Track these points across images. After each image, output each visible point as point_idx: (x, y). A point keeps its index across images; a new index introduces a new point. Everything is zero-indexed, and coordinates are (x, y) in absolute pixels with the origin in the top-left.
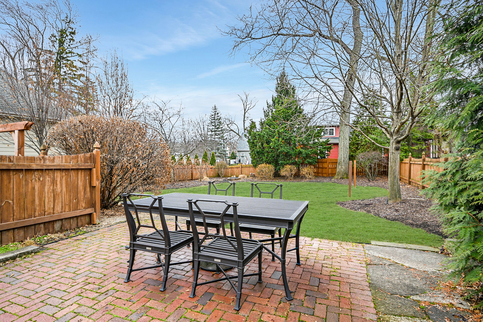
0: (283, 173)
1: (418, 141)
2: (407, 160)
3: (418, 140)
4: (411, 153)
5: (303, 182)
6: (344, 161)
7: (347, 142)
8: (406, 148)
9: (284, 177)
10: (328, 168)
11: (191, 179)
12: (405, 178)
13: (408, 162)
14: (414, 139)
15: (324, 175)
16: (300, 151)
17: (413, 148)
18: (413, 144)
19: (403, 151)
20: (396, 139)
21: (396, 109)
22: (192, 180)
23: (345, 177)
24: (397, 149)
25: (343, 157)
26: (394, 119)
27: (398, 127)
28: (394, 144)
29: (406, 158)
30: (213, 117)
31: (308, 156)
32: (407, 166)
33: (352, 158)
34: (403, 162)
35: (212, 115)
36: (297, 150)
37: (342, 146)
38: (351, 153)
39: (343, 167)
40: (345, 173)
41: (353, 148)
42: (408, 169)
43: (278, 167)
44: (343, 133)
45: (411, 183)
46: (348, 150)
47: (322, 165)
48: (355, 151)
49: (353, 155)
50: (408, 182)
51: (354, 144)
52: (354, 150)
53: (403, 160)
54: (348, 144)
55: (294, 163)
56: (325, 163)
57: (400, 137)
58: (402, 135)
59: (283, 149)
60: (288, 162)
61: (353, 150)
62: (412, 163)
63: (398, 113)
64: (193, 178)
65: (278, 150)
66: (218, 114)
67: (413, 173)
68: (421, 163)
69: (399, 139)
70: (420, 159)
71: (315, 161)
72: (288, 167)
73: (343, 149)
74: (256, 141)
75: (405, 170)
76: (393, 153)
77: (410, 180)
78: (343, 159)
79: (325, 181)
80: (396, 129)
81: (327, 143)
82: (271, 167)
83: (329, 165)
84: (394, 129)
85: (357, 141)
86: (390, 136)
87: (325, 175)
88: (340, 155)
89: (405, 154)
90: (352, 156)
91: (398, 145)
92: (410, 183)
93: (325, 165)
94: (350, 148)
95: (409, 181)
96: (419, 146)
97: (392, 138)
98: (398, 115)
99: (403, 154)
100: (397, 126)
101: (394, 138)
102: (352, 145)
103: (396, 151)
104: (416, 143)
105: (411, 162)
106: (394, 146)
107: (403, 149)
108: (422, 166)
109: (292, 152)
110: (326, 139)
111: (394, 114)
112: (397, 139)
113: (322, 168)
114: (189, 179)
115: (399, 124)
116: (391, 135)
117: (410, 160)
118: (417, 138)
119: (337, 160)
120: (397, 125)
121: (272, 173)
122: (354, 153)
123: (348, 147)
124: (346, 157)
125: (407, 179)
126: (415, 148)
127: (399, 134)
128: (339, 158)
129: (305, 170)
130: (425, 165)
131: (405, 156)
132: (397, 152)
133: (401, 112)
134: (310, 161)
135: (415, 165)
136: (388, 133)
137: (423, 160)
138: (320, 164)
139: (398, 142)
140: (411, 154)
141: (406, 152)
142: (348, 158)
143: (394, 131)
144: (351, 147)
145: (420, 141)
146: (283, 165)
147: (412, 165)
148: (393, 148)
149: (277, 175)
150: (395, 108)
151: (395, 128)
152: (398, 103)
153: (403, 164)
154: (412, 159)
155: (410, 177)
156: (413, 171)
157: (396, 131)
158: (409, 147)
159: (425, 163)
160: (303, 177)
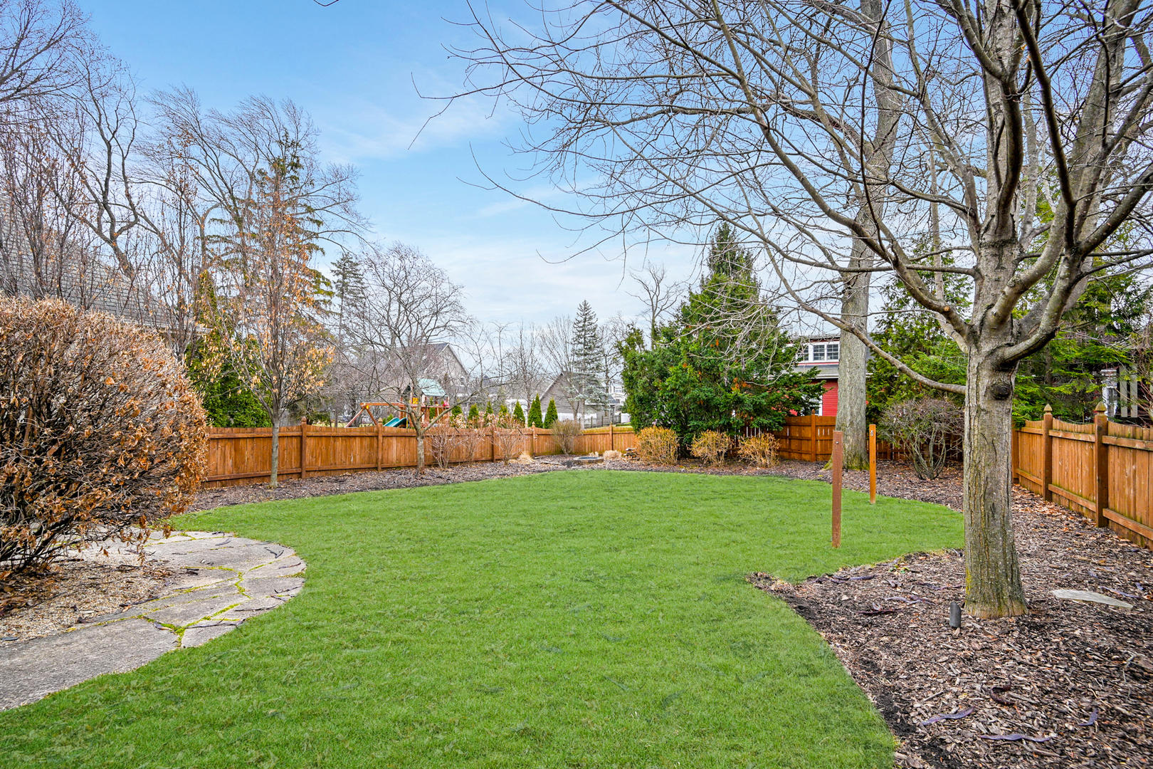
0: (698, 449)
1: (1071, 370)
2: (1038, 427)
3: (1072, 367)
4: (1051, 404)
5: (747, 474)
6: (852, 423)
7: (861, 375)
8: (1034, 389)
9: (698, 460)
10: (813, 439)
11: (490, 458)
12: (1033, 479)
13: (1042, 431)
14: (1059, 365)
15: (804, 456)
16: (739, 398)
17: (1057, 389)
18: (1053, 380)
19: (1023, 399)
20: (992, 352)
21: (990, 232)
22: (492, 460)
23: (854, 465)
24: (1000, 395)
25: (849, 413)
26: (984, 273)
27: (1000, 302)
28: (984, 372)
29: (1034, 417)
30: (581, 325)
31: (758, 410)
32: (1039, 445)
33: (873, 415)
34: (1024, 429)
35: (579, 322)
36: (731, 395)
37: (847, 384)
38: (873, 404)
39: (849, 438)
40: (854, 456)
41: (880, 389)
42: (1043, 452)
43: (687, 436)
44: (850, 352)
45: (1054, 497)
46: (863, 395)
47: (800, 432)
48: (882, 398)
49: (877, 407)
50: (1042, 491)
51: (880, 380)
52: (882, 395)
53: (1023, 425)
54: (863, 381)
55: (727, 427)
56: (806, 428)
57: (1010, 345)
58: (1020, 337)
59: (696, 392)
60: (710, 423)
61: (877, 394)
62: (1056, 434)
63: (1002, 246)
64: (496, 457)
65: (685, 393)
66: (590, 318)
67: (1061, 467)
68: (1093, 438)
69: (1009, 352)
70: (1087, 427)
71: (779, 423)
72: (710, 436)
73: (848, 393)
74: (635, 372)
75: (1032, 454)
76: (979, 410)
77: (1051, 487)
78: (849, 418)
79: (801, 474)
80: (994, 310)
81: (812, 377)
82: (671, 436)
83: (816, 432)
84: (985, 314)
85: (888, 370)
86: (967, 341)
87: (807, 457)
88: (840, 409)
89: (1030, 408)
90: (875, 410)
91: (1003, 378)
92: (1049, 496)
93: (807, 433)
94: (869, 389)
95: (1046, 489)
96: (1074, 383)
97: (974, 351)
98: (999, 256)
99: (1025, 408)
100: (995, 301)
101: (986, 347)
102: (875, 381)
103: (996, 403)
104: (1066, 376)
105: (1051, 433)
106: (986, 381)
107: (1023, 392)
108: (1095, 448)
109: (719, 399)
110: (809, 369)
111: (983, 252)
112: (1000, 352)
113: (801, 439)
114: (484, 459)
115: (1007, 289)
116: (973, 337)
117: (1050, 427)
118: (1067, 360)
119: (834, 419)
120: (996, 296)
121: (673, 450)
122: (881, 402)
123: (863, 387)
124: (858, 413)
125: (1041, 481)
126: (1063, 389)
127: (1005, 334)
128: (838, 416)
129: (750, 445)
130: (1107, 446)
131: (1030, 413)
132: (997, 408)
133: (1012, 241)
134: (766, 422)
135: (1066, 443)
136: (960, 332)
137: (1099, 429)
138: (793, 428)
139: (1005, 366)
140: (1050, 409)
141: (1032, 402)
142: (864, 416)
143: (982, 322)
144: (871, 387)
145: (1076, 371)
146: (698, 431)
147: (1056, 444)
148: (982, 392)
149: (684, 454)
150: (987, 229)
151: (990, 307)
152: (999, 202)
153: (1025, 437)
154: (1057, 423)
155: (1049, 478)
156: (1061, 460)
157: (991, 318)
158: (1042, 387)
159: (1106, 440)
160: (746, 462)
